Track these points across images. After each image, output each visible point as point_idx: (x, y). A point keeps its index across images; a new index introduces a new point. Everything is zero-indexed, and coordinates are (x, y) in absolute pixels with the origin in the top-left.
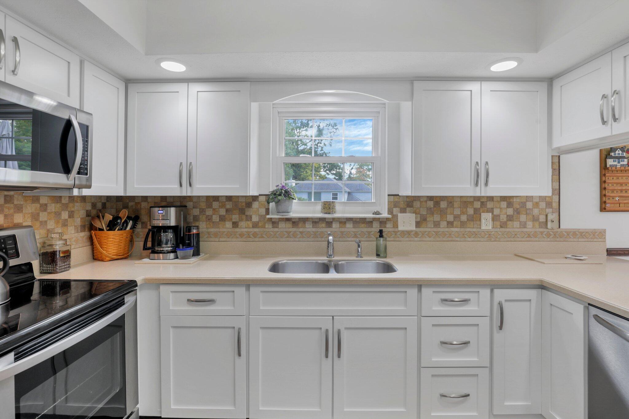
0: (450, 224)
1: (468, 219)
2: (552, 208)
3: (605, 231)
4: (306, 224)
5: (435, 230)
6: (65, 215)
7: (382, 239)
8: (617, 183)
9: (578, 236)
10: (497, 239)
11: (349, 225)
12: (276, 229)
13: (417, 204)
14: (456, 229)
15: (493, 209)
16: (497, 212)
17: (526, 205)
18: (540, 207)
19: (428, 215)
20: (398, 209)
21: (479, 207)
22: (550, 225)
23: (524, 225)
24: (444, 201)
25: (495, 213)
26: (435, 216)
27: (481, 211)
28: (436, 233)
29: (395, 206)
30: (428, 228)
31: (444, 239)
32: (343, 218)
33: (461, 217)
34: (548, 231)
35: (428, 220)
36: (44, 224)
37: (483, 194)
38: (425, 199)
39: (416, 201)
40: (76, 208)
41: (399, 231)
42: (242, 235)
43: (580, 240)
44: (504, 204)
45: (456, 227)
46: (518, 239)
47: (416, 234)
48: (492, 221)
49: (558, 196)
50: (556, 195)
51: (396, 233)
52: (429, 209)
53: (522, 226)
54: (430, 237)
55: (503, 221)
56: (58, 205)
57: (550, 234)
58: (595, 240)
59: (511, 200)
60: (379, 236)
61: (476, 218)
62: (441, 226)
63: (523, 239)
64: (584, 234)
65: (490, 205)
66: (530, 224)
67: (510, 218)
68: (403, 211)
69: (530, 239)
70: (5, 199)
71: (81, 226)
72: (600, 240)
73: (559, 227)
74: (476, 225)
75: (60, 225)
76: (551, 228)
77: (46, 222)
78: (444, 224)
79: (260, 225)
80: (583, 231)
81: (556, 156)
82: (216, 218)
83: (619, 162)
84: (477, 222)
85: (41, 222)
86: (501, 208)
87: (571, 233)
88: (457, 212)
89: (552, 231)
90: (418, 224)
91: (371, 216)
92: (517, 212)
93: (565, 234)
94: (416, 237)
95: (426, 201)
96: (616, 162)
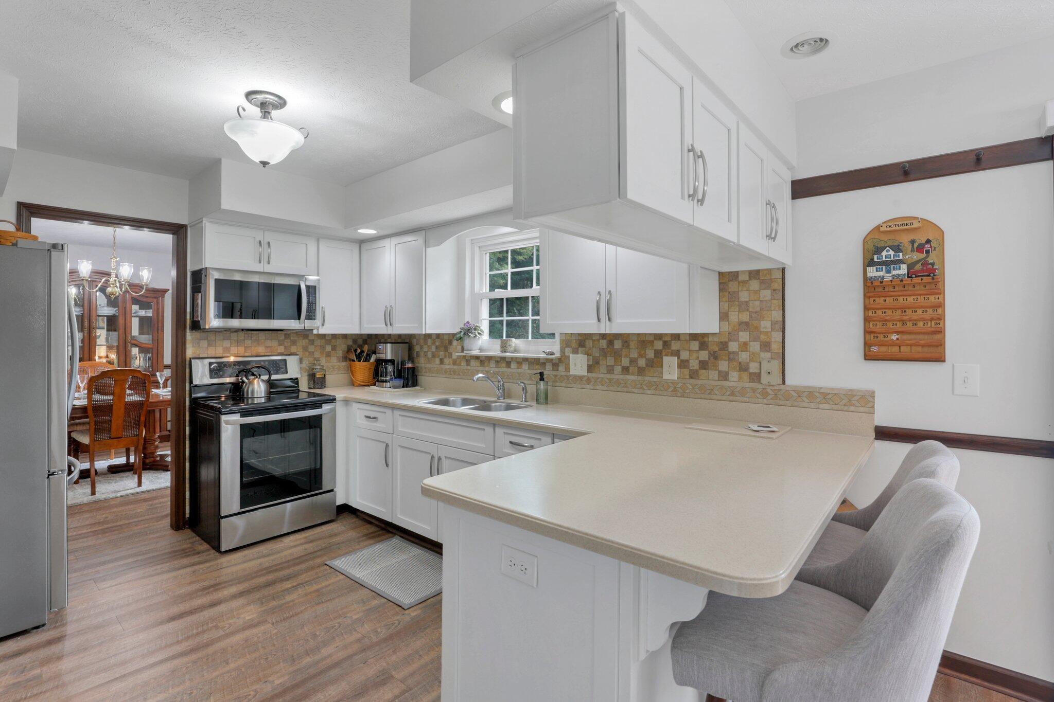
0: (626, 370)
1: (647, 365)
2: (769, 350)
3: (872, 394)
4: (491, 363)
5: (608, 376)
6: (328, 348)
7: (542, 383)
8: (894, 309)
9: (818, 400)
10: (686, 395)
11: (525, 366)
12: (469, 367)
13: (589, 343)
14: (632, 377)
15: (679, 351)
16: (684, 355)
17: (727, 347)
18: (751, 349)
19: (601, 358)
20: (570, 349)
21: (661, 348)
22: (765, 379)
23: (724, 376)
24: (618, 339)
25: (682, 358)
26: (609, 358)
27: (664, 354)
28: (610, 380)
29: (568, 346)
30: (601, 373)
31: (619, 389)
32: (520, 358)
33: (638, 362)
34: (764, 387)
35: (601, 363)
36: (312, 353)
37: (608, 332)
38: (598, 337)
39: (588, 339)
40: (338, 343)
41: (571, 376)
42: (446, 372)
43: (821, 406)
44: (695, 345)
45: (633, 374)
46: (715, 397)
47: (589, 381)
48: (678, 368)
49: (781, 333)
50: (777, 331)
51: (568, 377)
52: (602, 350)
53: (721, 378)
54: (602, 385)
55: (694, 368)
56: (323, 341)
57: (767, 392)
58: (852, 408)
59: (706, 339)
60: (539, 380)
61: (656, 363)
62: (615, 372)
63: (724, 398)
64: (830, 396)
65: (675, 346)
66: (734, 376)
67: (704, 365)
68: (575, 352)
69: (734, 398)
70: (285, 336)
71: (343, 357)
72: (862, 409)
73: (784, 382)
74: (657, 373)
75: (325, 356)
76: (767, 384)
77: (313, 352)
78: (618, 369)
79: (458, 362)
80: (829, 392)
81: (778, 269)
82: (430, 355)
83: (888, 272)
84: (658, 369)
85: (309, 352)
86: (690, 351)
87: (806, 394)
88: (634, 355)
89: (771, 388)
90: (590, 368)
91: (543, 356)
92: (715, 356)
93: (794, 394)
94: (589, 384)
95: (598, 340)
96: (882, 271)
